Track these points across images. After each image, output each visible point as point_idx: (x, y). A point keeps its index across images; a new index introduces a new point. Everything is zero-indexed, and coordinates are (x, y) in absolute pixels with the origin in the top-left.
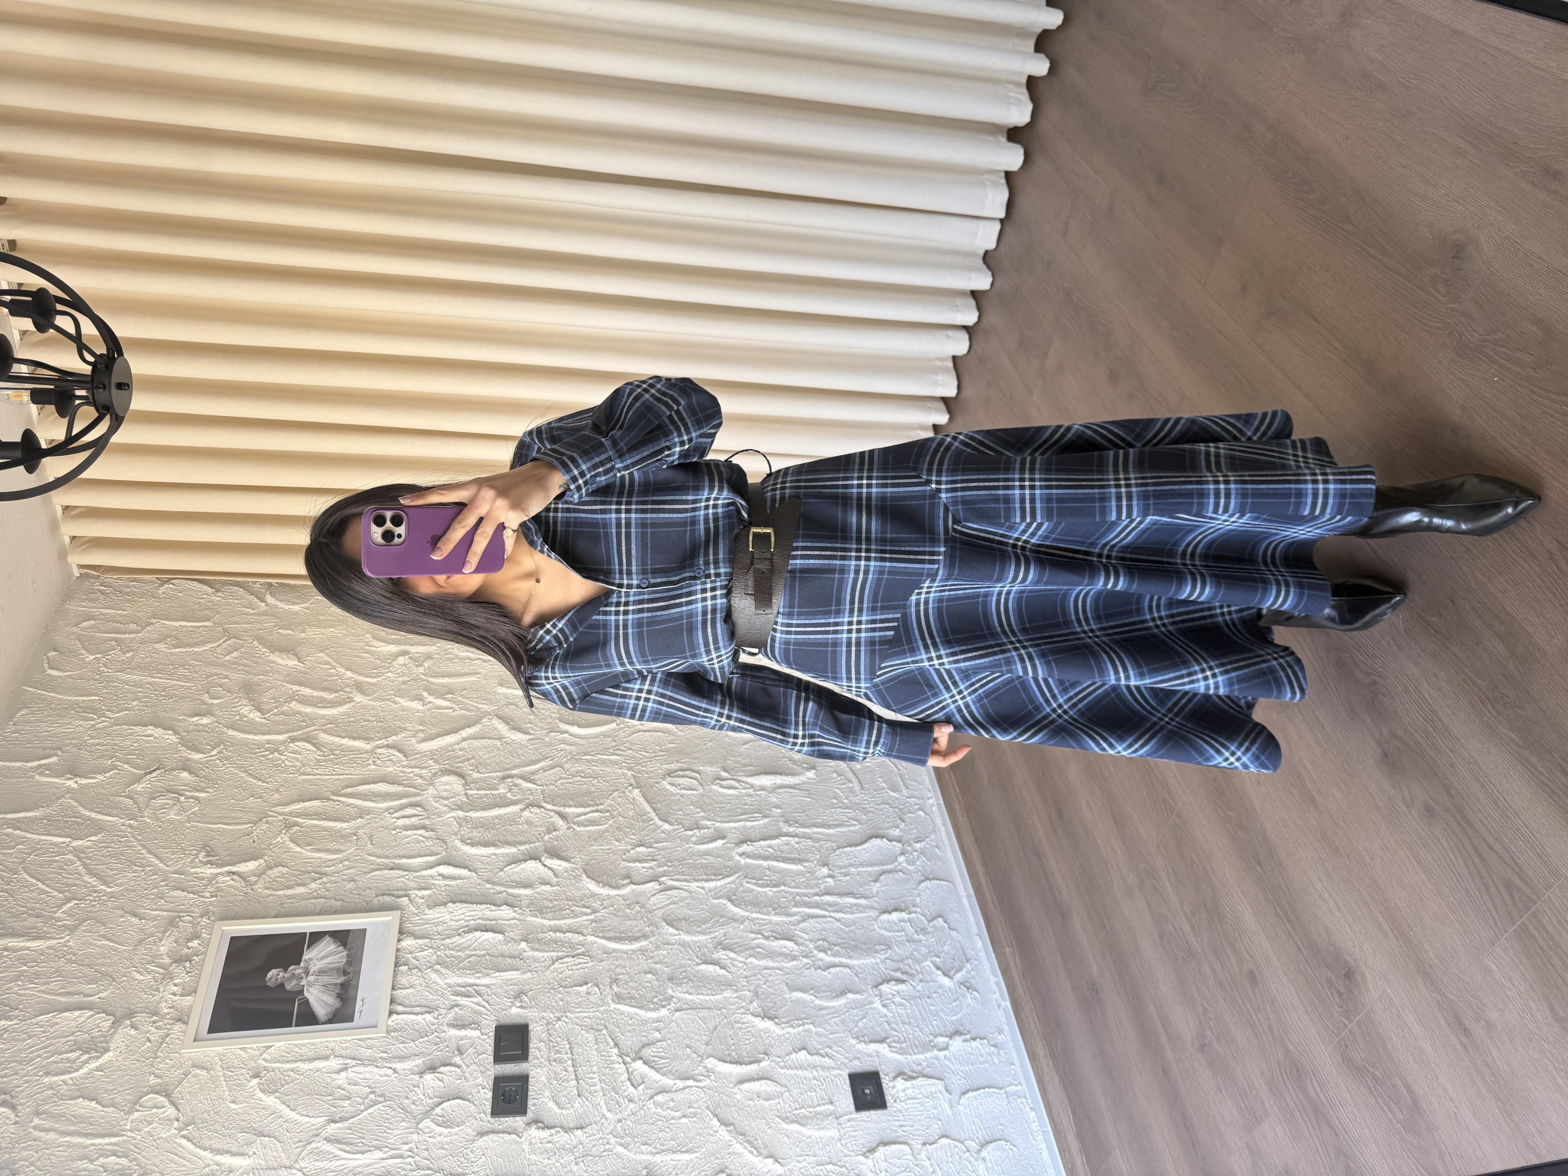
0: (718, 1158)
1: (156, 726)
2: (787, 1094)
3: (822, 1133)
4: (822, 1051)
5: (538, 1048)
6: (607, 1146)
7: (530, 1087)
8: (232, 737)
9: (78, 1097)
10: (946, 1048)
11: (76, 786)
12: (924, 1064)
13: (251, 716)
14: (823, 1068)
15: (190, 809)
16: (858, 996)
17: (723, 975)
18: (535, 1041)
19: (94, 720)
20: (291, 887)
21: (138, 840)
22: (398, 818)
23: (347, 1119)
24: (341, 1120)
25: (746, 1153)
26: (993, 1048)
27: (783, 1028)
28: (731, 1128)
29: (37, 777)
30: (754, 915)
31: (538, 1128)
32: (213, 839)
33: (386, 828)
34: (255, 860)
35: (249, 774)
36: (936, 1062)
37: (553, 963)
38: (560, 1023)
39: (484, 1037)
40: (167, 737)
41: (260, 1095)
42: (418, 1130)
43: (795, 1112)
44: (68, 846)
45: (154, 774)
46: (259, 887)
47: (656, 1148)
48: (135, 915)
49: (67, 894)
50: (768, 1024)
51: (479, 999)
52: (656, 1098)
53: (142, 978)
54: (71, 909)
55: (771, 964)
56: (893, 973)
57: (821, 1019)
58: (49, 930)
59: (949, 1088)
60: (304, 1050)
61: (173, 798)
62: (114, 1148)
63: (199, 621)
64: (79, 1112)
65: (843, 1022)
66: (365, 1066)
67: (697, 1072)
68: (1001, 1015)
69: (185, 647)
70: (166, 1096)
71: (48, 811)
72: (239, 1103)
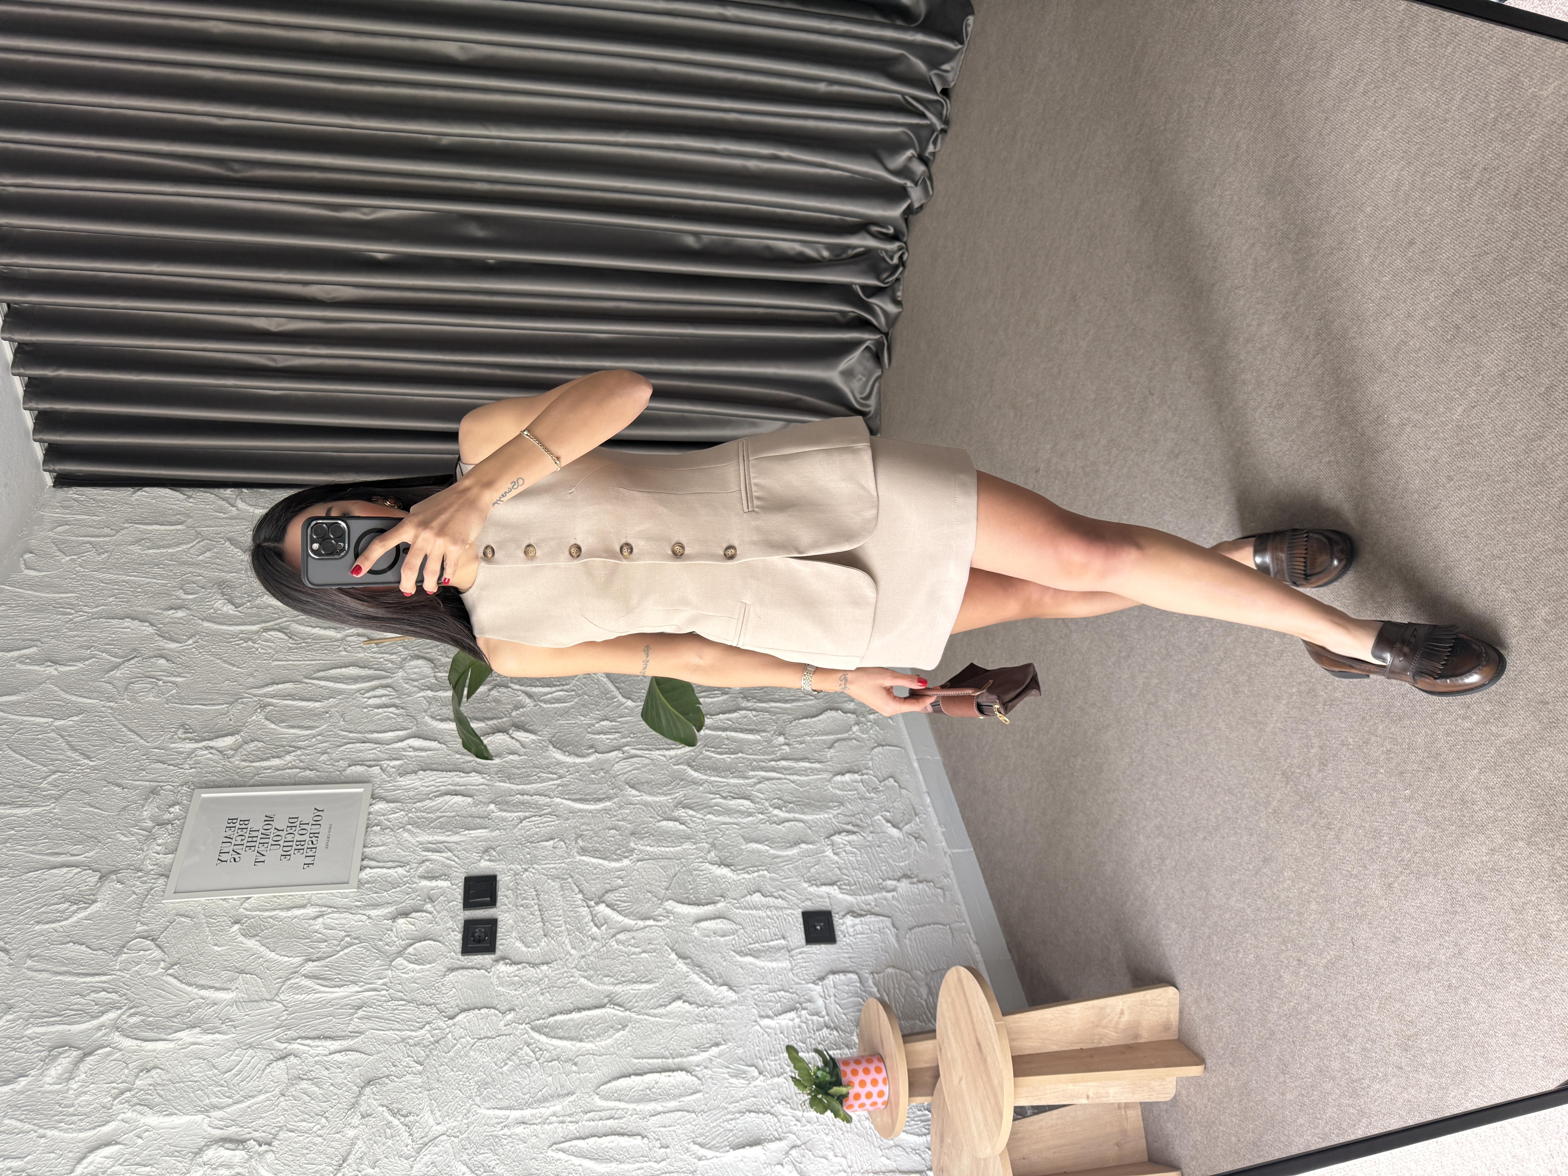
0: (675, 987)
1: (133, 619)
2: (742, 931)
3: (774, 964)
4: (776, 894)
5: (505, 896)
6: (572, 979)
7: (499, 930)
8: (207, 628)
9: (69, 942)
10: (894, 890)
11: (56, 673)
12: (873, 904)
13: (225, 609)
14: (777, 908)
15: (169, 692)
16: (811, 846)
17: (683, 830)
18: (503, 890)
19: (72, 614)
20: (267, 759)
21: (118, 720)
22: (369, 698)
23: (324, 958)
24: (319, 959)
25: (702, 982)
26: (939, 890)
27: (738, 875)
28: (689, 961)
29: (18, 666)
30: (713, 779)
31: (506, 964)
32: (191, 718)
33: (358, 707)
34: (232, 735)
35: (225, 661)
36: (884, 902)
37: (521, 822)
38: (527, 873)
39: (455, 887)
40: (144, 628)
41: (241, 938)
42: (391, 967)
43: (749, 946)
44: (50, 725)
45: (133, 662)
46: (236, 761)
47: (617, 979)
48: (118, 785)
49: (51, 767)
50: (725, 871)
51: (450, 854)
52: (618, 936)
53: (126, 839)
54: (55, 780)
55: (727, 819)
56: (845, 826)
57: (775, 866)
58: (35, 799)
59: (897, 925)
60: (282, 900)
61: (151, 683)
62: (105, 985)
63: (172, 525)
64: (69, 955)
65: (796, 868)
66: (340, 913)
67: (656, 913)
68: (947, 861)
69: (159, 548)
70: (152, 940)
71: (30, 695)
72: (222, 946)
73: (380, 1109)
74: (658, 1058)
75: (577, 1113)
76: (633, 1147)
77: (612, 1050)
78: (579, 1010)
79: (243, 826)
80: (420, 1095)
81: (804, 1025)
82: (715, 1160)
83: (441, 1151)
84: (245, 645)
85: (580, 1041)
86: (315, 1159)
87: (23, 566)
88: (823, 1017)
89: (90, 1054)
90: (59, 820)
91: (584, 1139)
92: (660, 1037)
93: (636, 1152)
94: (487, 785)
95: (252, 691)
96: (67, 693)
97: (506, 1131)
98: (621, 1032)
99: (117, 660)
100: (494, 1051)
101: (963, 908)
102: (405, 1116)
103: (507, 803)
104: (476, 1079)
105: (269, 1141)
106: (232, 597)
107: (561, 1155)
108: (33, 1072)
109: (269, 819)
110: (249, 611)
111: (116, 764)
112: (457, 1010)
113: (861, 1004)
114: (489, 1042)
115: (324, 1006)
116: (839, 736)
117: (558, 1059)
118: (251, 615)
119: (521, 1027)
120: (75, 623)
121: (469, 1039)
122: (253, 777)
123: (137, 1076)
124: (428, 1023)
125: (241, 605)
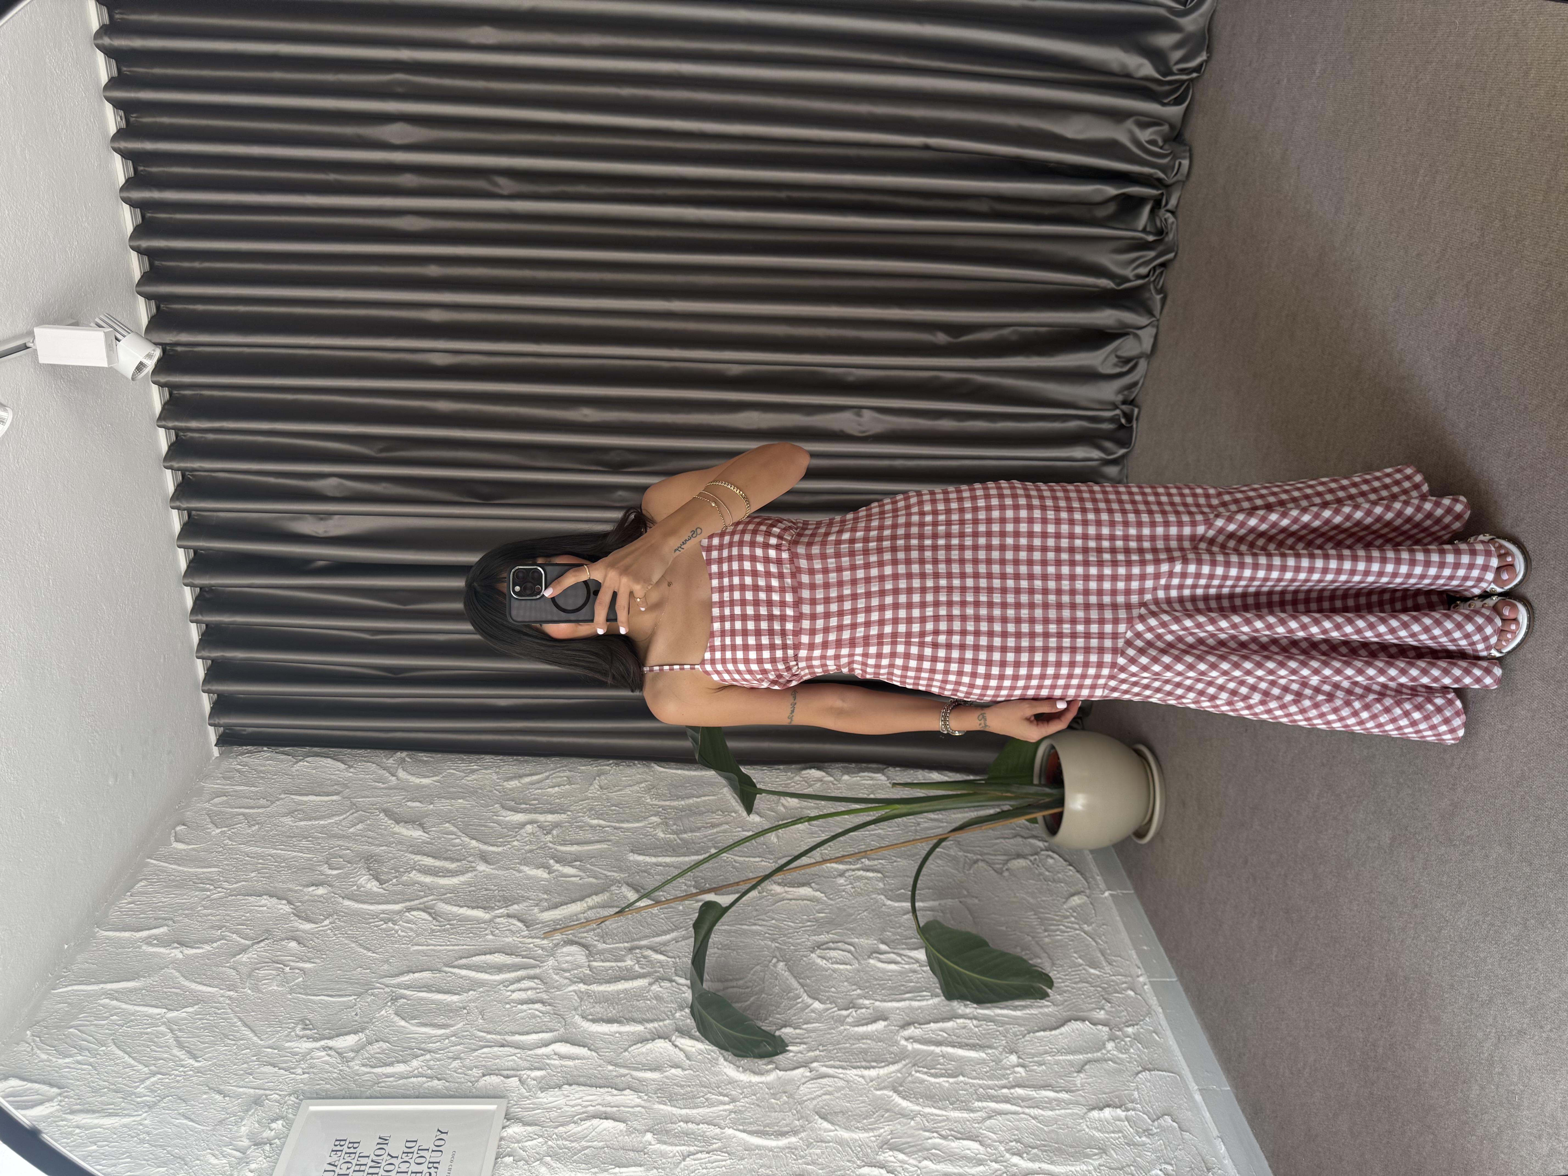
79: (350, 1151)
84: (384, 926)
87: (173, 839)
90: (149, 1134)
94: (643, 1107)
95: (384, 980)
96: (188, 979)
99: (247, 942)
103: (667, 1132)
106: (378, 873)
109: (383, 1142)
110: (395, 888)
111: (223, 1066)
116: (1089, 1055)
118: (395, 893)
120: (211, 900)
122: (372, 1086)
125: (388, 882)
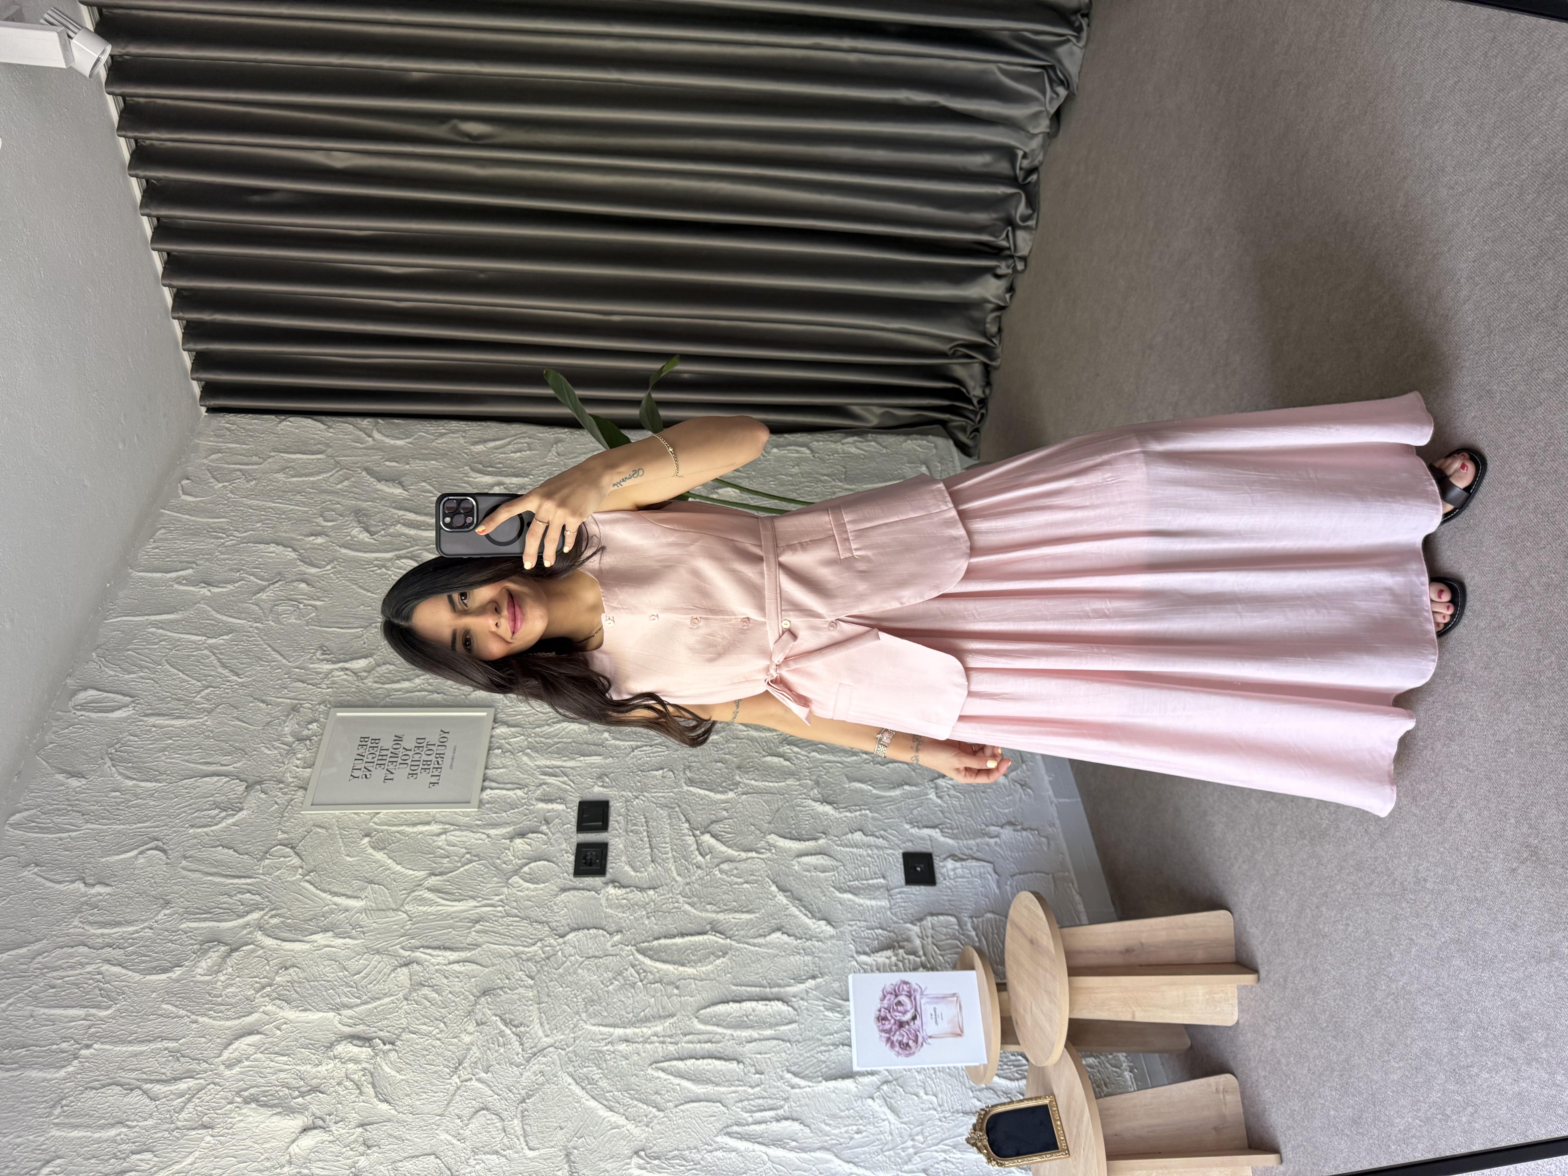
0: (775, 919)
1: (278, 544)
2: (842, 868)
3: (873, 903)
4: (877, 834)
5: (617, 821)
6: (676, 905)
7: (609, 854)
8: (345, 555)
9: (218, 846)
10: (996, 837)
11: (209, 594)
12: (975, 849)
13: (361, 536)
14: (877, 847)
15: (309, 615)
16: (915, 789)
17: (787, 766)
18: (614, 815)
19: (223, 538)
20: (398, 682)
21: (264, 640)
23: (446, 873)
24: (441, 874)
25: (801, 915)
26: (1043, 839)
27: (841, 813)
28: (789, 894)
29: (176, 586)
31: (615, 887)
32: (329, 640)
34: (365, 658)
35: (360, 587)
36: (987, 847)
38: (637, 801)
39: (569, 810)
40: (287, 553)
41: (371, 851)
42: (507, 885)
43: (849, 883)
44: (204, 643)
45: (277, 585)
46: (369, 682)
47: (719, 907)
48: (263, 702)
49: (204, 682)
50: (828, 808)
51: (565, 778)
52: (722, 866)
53: (269, 752)
54: (208, 694)
55: (832, 758)
57: (877, 806)
58: (190, 711)
59: (998, 871)
60: (408, 816)
61: (293, 606)
62: (249, 887)
63: (313, 454)
64: (219, 857)
65: (898, 809)
66: (461, 830)
67: (759, 845)
68: (1053, 810)
69: (301, 476)
70: (292, 848)
71: (186, 614)
72: (353, 857)
73: (494, 1018)
74: (756, 986)
75: (677, 1035)
76: (729, 1071)
77: (712, 975)
78: (683, 935)
79: (374, 745)
80: (531, 1008)
81: (900, 964)
82: (807, 1089)
83: (548, 1061)
84: (379, 571)
85: (683, 965)
86: (433, 1061)
87: (180, 492)
88: (920, 957)
89: (236, 950)
90: (212, 732)
91: (682, 1060)
92: (759, 966)
93: (732, 1076)
96: (218, 612)
97: (609, 1047)
98: (721, 959)
99: (263, 583)
100: (601, 970)
101: (1068, 859)
102: (516, 1027)
104: (584, 995)
105: (392, 1041)
106: (367, 525)
107: (661, 1074)
108: (186, 963)
109: (398, 739)
110: (384, 539)
111: (262, 681)
112: (567, 928)
113: (958, 947)
114: (596, 961)
115: (445, 919)
117: (661, 982)
118: (385, 543)
119: (627, 948)
120: (226, 547)
121: (578, 957)
122: (384, 698)
123: (277, 973)
124: (541, 940)
125: (376, 533)
